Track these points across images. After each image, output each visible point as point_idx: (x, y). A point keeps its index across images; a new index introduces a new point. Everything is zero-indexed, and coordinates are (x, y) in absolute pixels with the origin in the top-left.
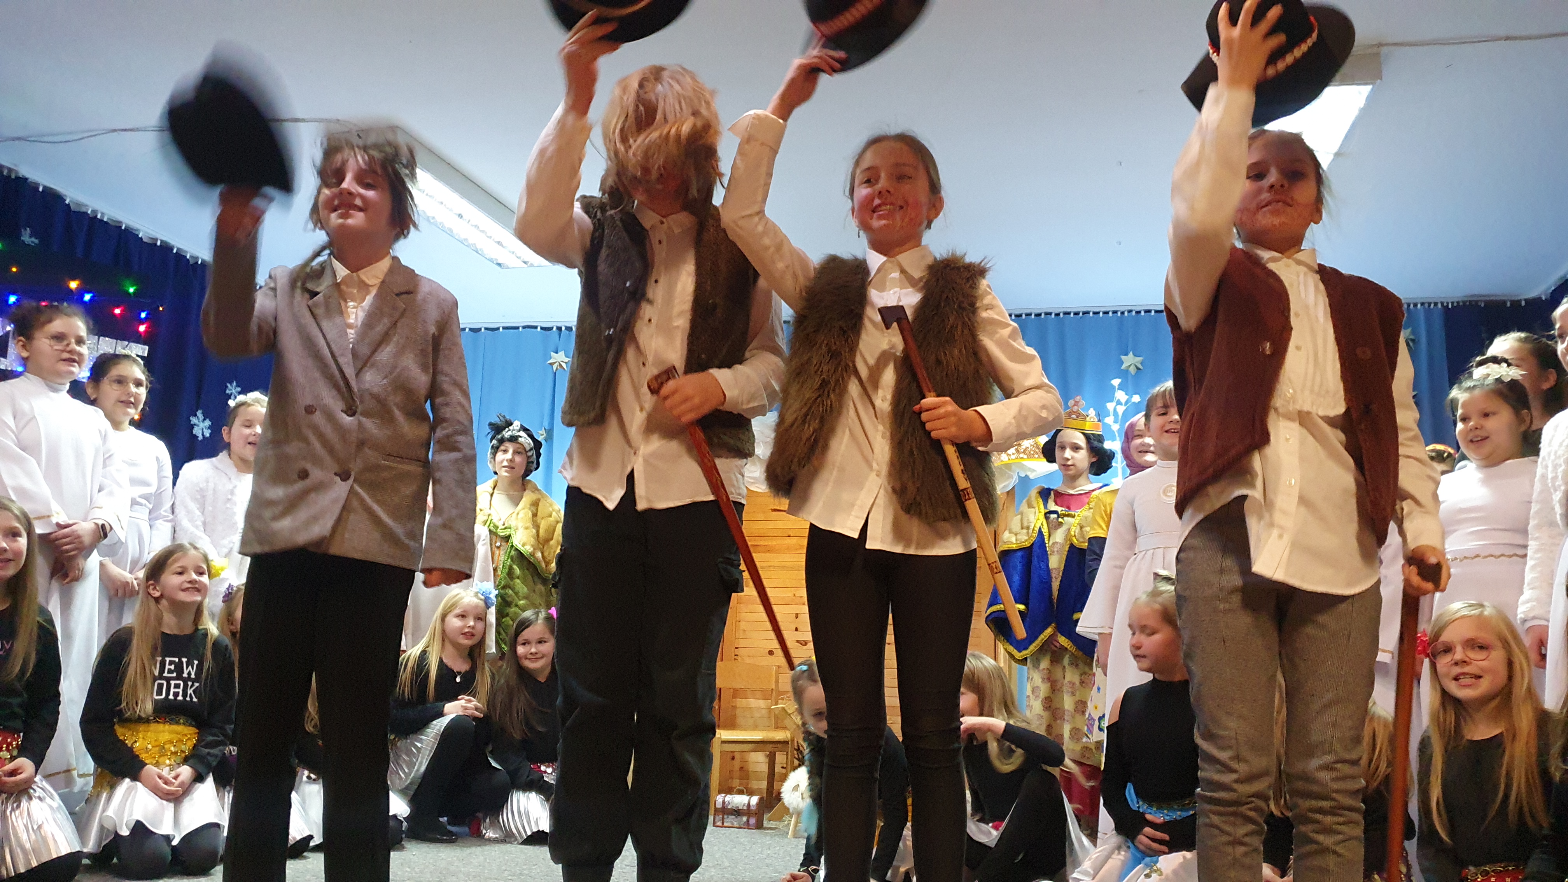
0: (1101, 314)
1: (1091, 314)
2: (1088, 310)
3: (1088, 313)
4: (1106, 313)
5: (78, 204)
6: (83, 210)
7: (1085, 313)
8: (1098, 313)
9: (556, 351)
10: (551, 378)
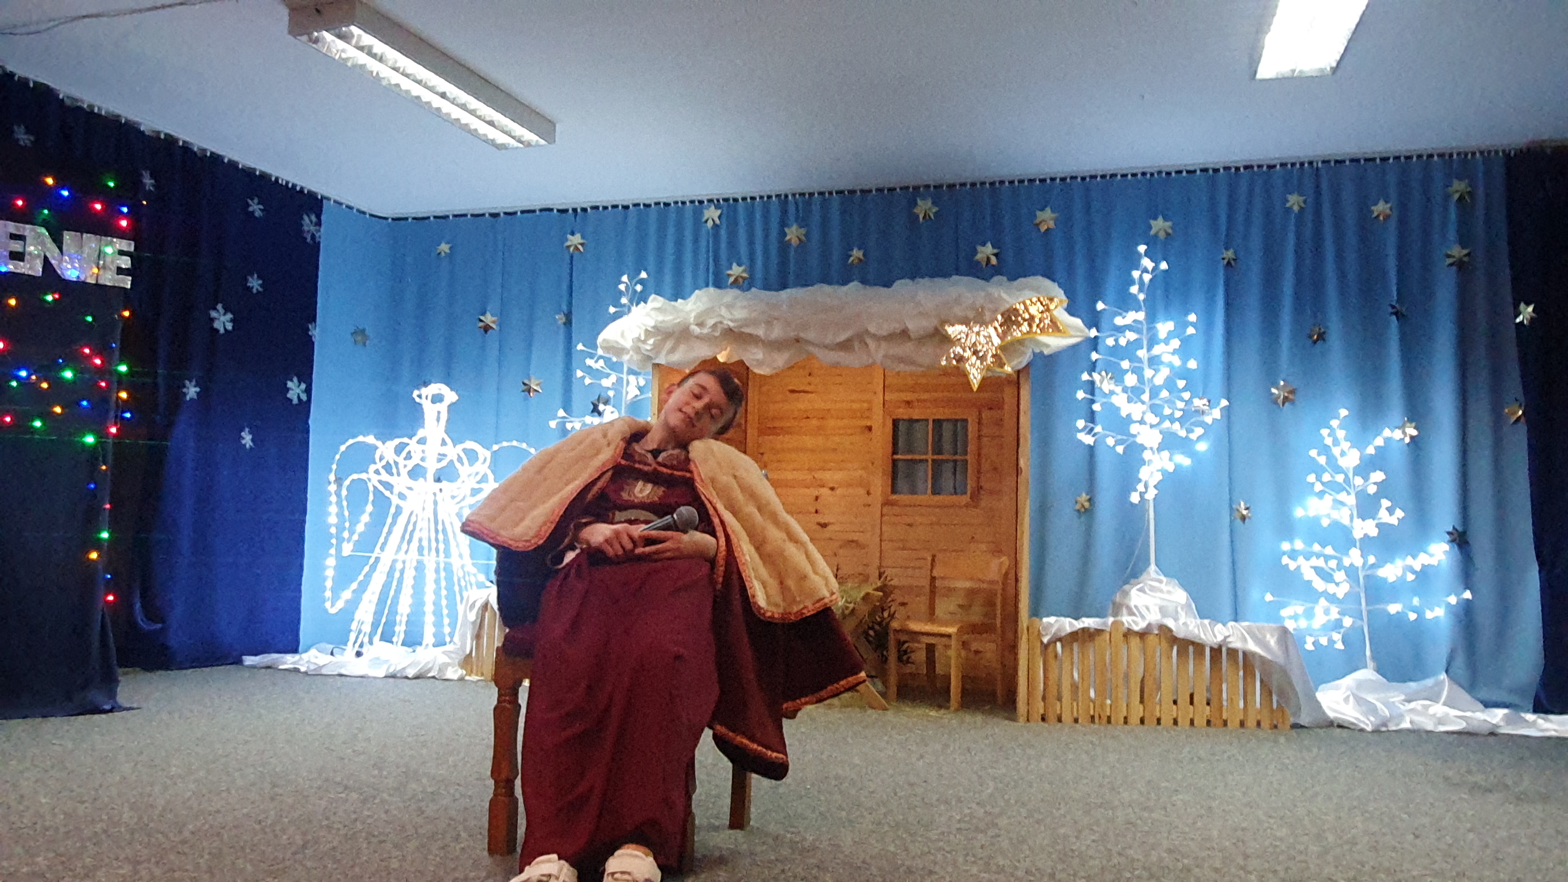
0: (1129, 177)
1: (1119, 177)
2: (1114, 172)
3: (1116, 175)
4: (1134, 175)
6: (79, 104)
7: (1112, 176)
8: (1126, 175)
9: (573, 234)
10: (568, 261)
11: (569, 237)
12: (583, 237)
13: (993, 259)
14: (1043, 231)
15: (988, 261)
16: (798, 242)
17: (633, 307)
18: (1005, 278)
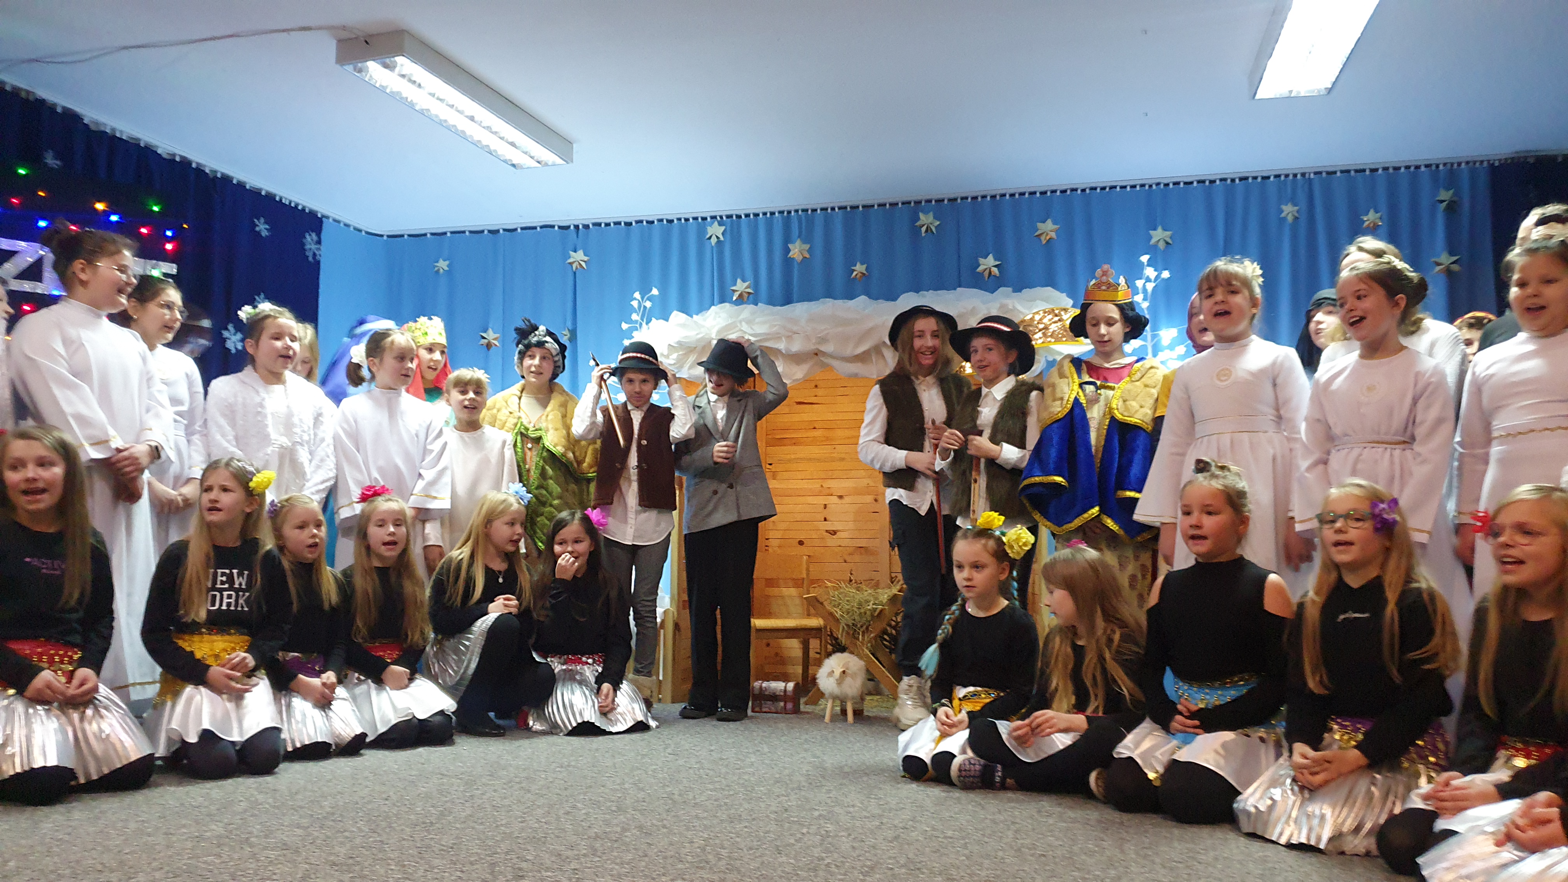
0: (1128, 188)
1: (1118, 189)
2: (1114, 184)
3: (1115, 187)
4: (1133, 187)
5: (97, 123)
6: (103, 129)
7: (1112, 188)
8: (1125, 187)
9: (576, 251)
10: (571, 278)
11: (572, 253)
12: (586, 254)
13: (995, 271)
14: (1044, 242)
15: (990, 273)
16: (801, 258)
17: (644, 324)
18: (1010, 289)
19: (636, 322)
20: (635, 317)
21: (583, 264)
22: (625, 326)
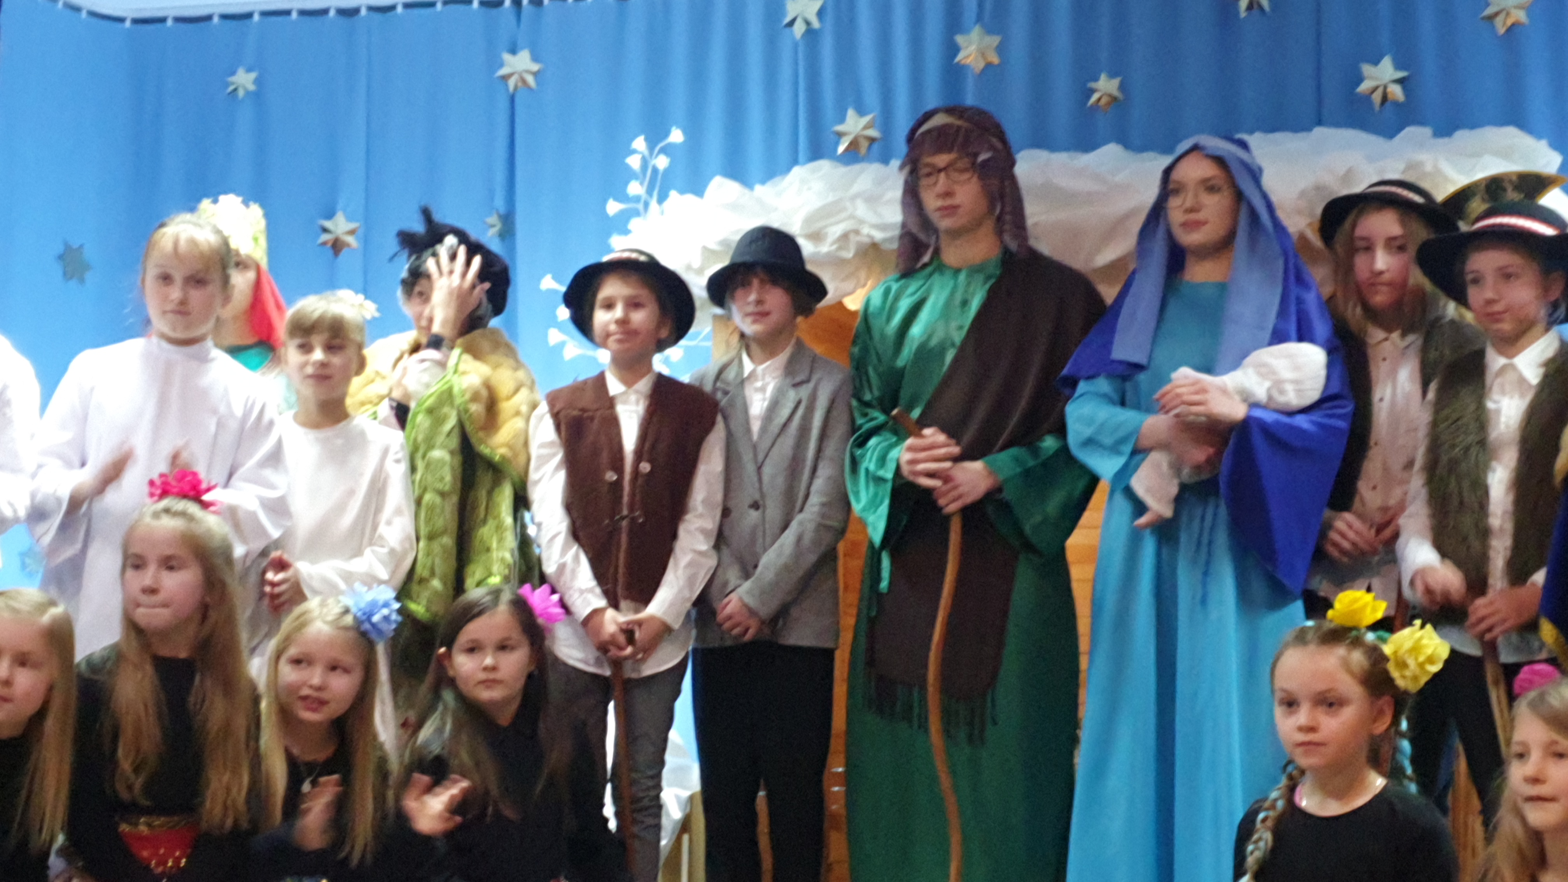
9: (513, 51)
10: (503, 104)
11: (507, 57)
12: (535, 58)
13: (1396, 91)
14: (1502, 31)
15: (1385, 98)
16: (981, 65)
17: (653, 203)
18: (1427, 131)
19: (637, 199)
20: (635, 188)
21: (530, 80)
22: (613, 207)
